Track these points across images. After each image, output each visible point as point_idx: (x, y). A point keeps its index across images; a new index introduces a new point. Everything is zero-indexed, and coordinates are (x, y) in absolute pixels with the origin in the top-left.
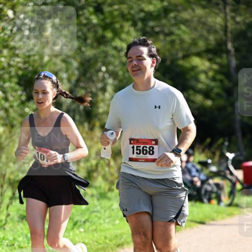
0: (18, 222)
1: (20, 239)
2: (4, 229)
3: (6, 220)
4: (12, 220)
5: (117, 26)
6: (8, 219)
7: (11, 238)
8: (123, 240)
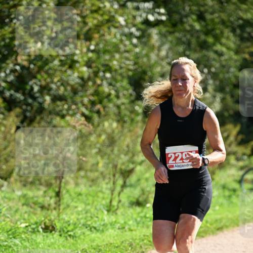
0: (129, 207)
1: (131, 222)
2: (116, 214)
4: (123, 205)
5: (218, 32)
6: (120, 205)
7: (122, 222)
8: (222, 224)
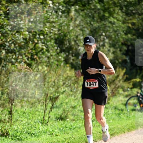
3: (48, 120)
